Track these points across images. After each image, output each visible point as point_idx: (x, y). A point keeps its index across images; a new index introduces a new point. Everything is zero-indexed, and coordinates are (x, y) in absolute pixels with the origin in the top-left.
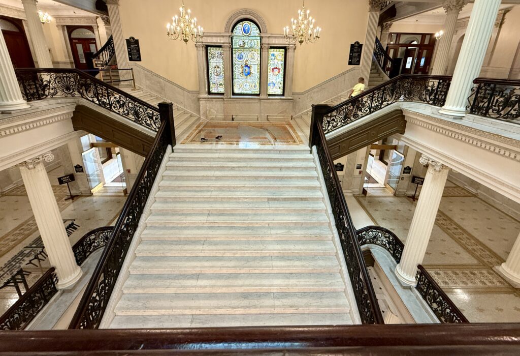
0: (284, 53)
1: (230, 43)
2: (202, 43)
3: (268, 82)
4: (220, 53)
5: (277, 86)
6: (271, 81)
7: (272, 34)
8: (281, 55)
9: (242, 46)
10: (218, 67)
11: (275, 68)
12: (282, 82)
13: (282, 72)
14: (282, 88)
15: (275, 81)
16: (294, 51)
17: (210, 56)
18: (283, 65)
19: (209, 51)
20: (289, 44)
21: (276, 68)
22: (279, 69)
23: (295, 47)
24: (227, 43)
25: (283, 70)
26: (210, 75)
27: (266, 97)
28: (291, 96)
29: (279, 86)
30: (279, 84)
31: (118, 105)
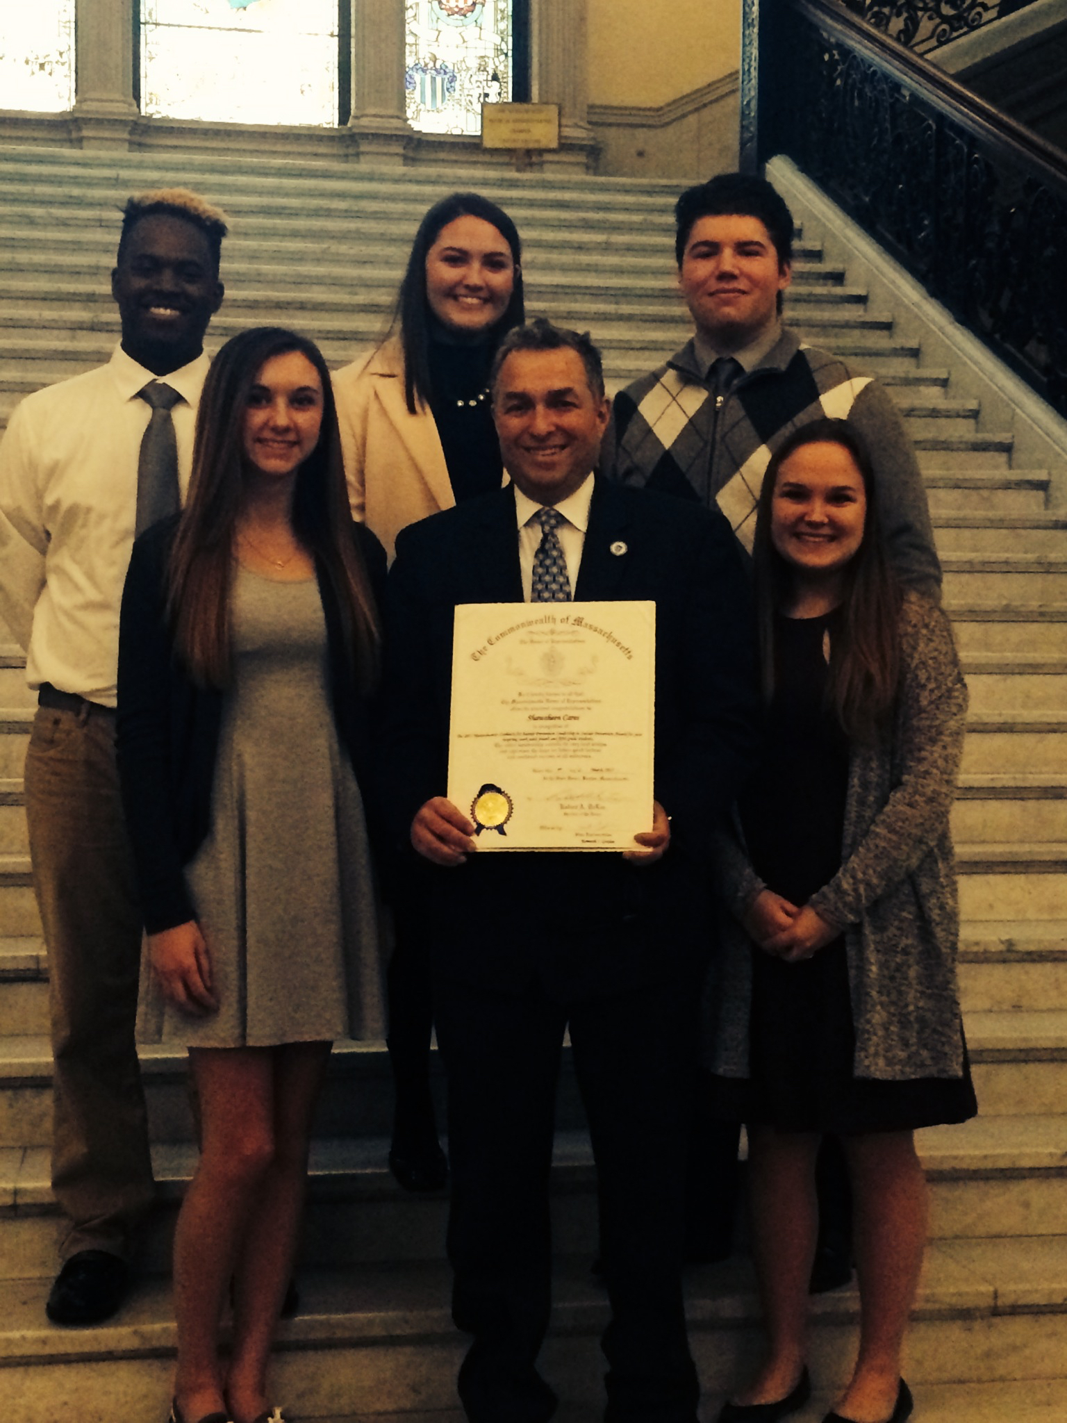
3: (409, 64)
5: (470, 86)
6: (424, 55)
27: (396, 123)
28: (581, 127)
29: (486, 95)
30: (483, 76)
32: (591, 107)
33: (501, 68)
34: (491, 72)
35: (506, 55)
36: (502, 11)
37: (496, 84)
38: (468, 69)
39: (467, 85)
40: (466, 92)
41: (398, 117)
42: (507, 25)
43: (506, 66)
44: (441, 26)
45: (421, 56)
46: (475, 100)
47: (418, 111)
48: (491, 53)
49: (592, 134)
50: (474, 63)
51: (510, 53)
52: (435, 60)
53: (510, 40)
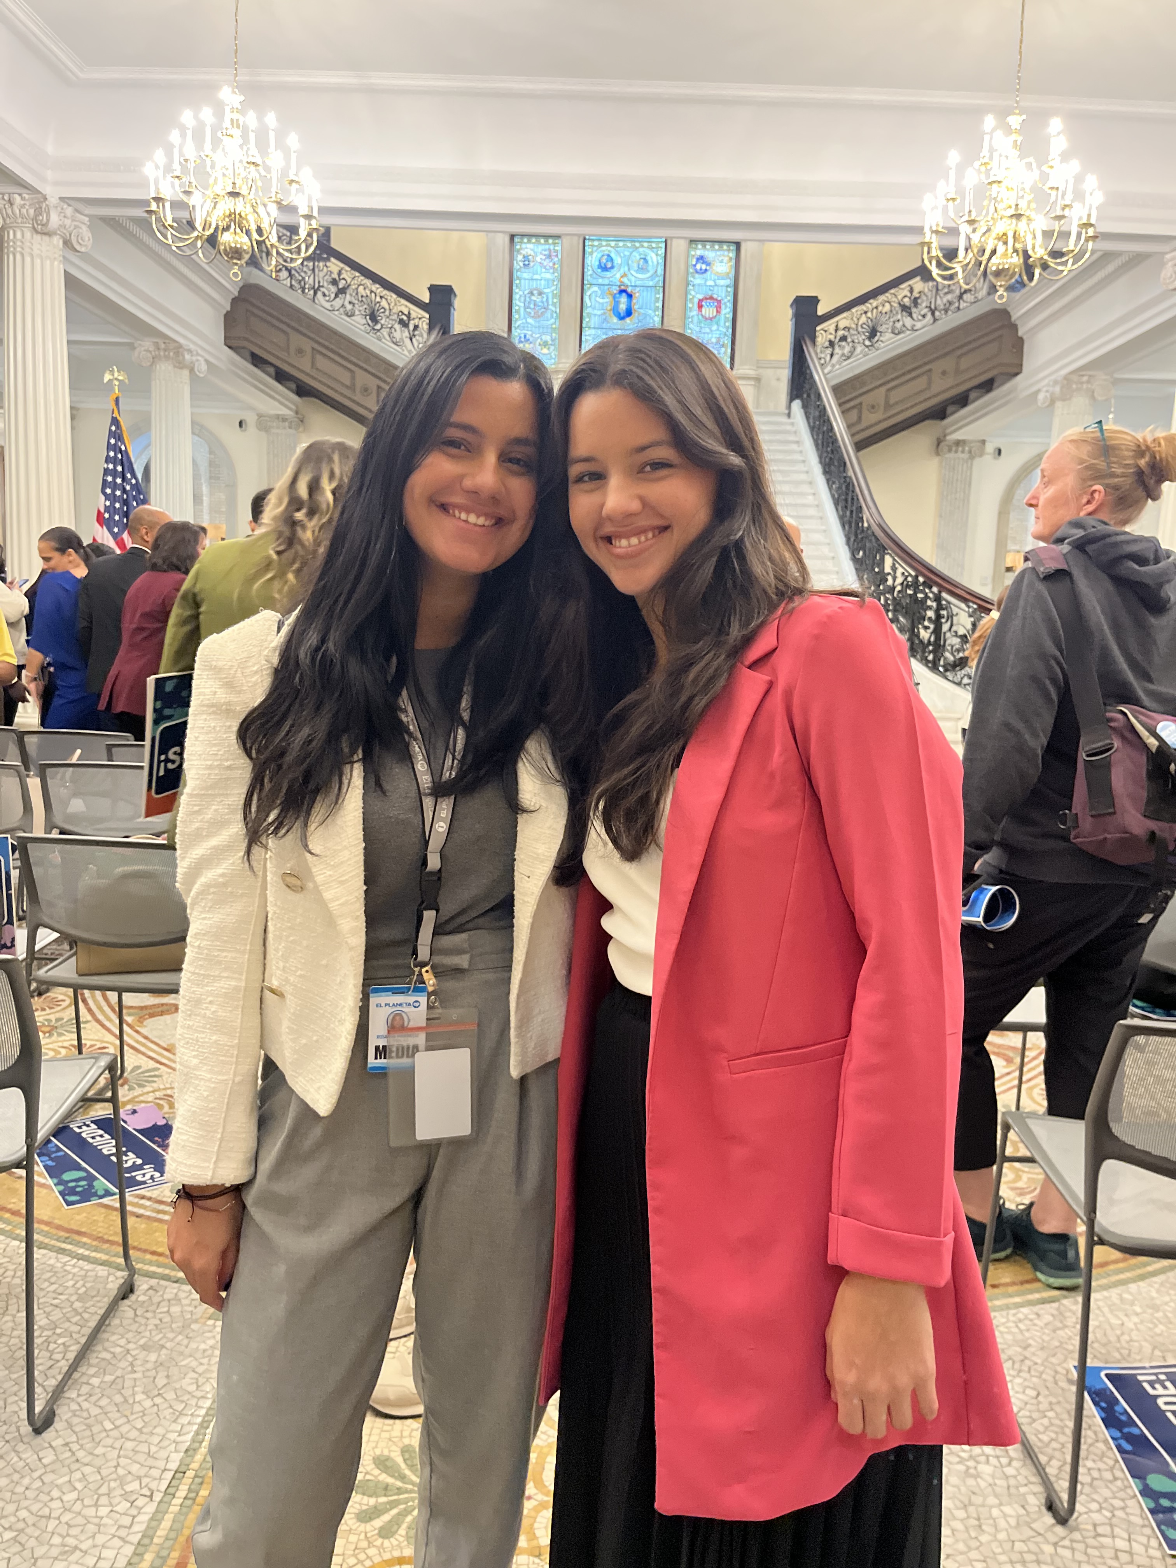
0: (732, 255)
4: (548, 254)
8: (726, 259)
11: (706, 299)
12: (727, 342)
13: (727, 310)
17: (519, 258)
18: (731, 290)
19: (518, 248)
21: (711, 298)
25: (730, 305)
26: (514, 315)
28: (753, 370)
31: (334, 289)
36: (727, 318)
49: (757, 372)
50: (714, 340)
53: (730, 330)
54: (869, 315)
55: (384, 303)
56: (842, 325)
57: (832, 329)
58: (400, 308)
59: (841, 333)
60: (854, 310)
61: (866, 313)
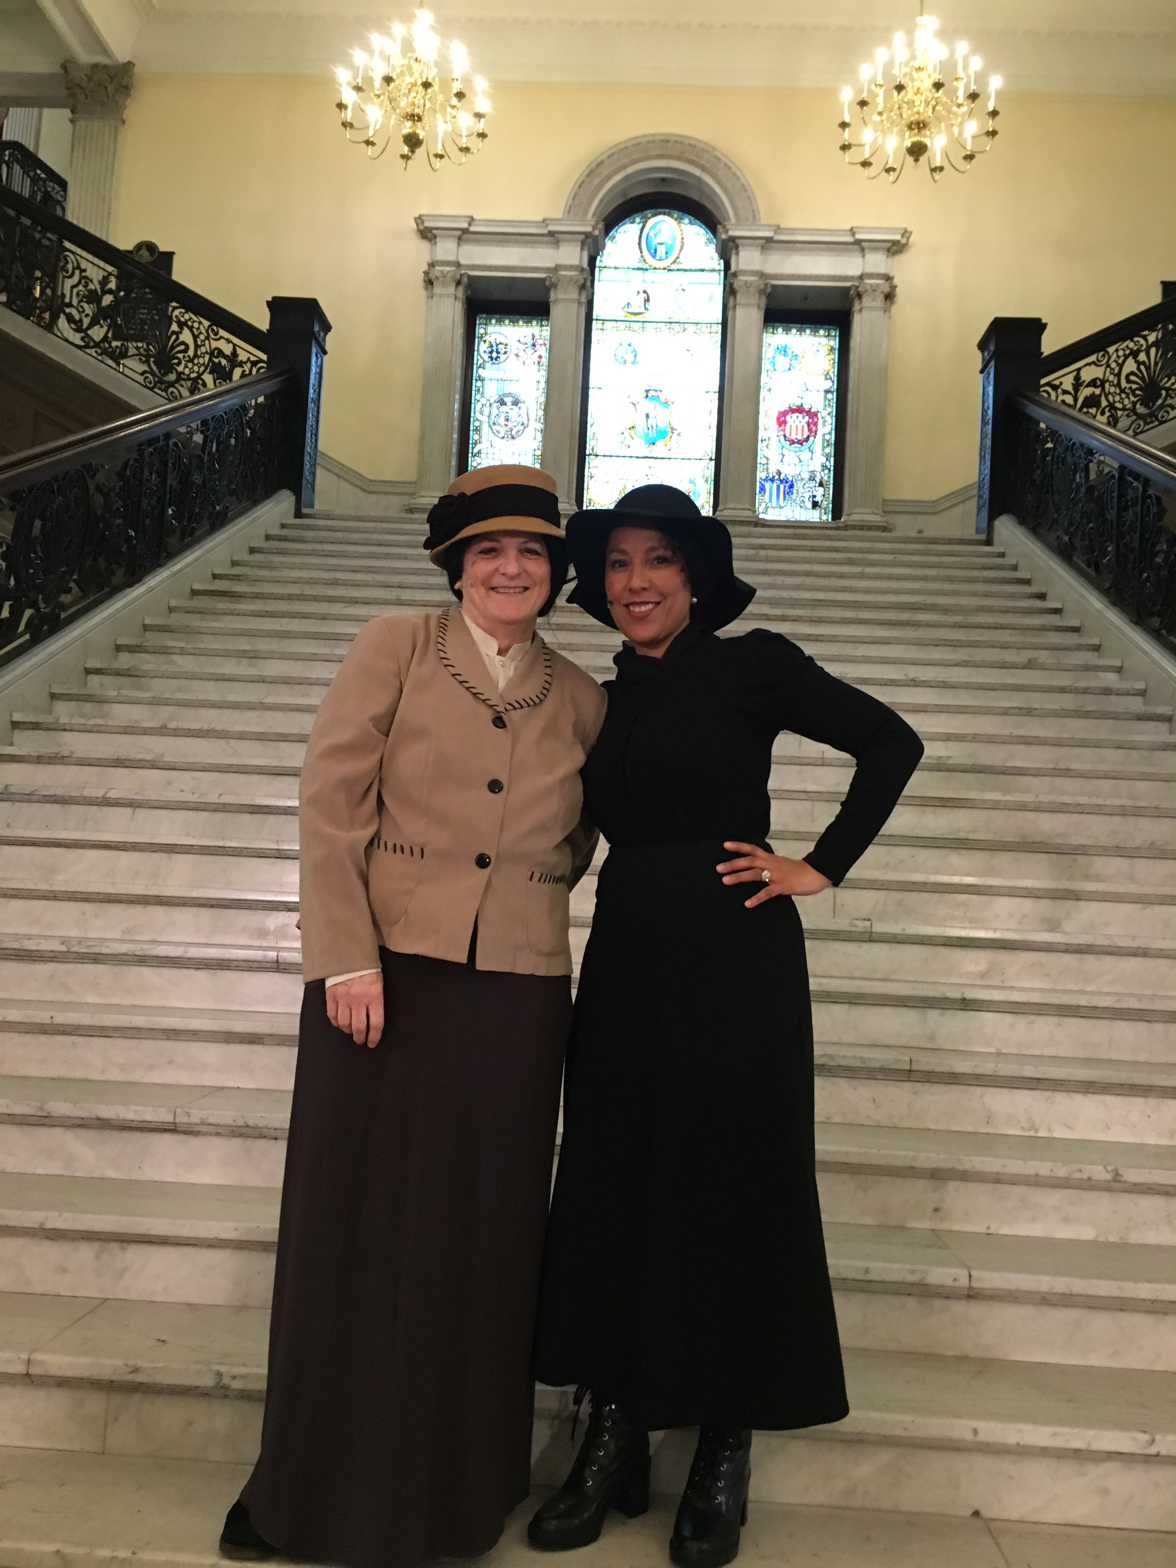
0: (835, 343)
1: (582, 270)
2: (458, 265)
3: (761, 475)
4: (530, 342)
5: (803, 491)
6: (772, 471)
7: (778, 229)
8: (825, 350)
9: (636, 308)
10: (516, 403)
11: (792, 411)
12: (828, 477)
13: (826, 427)
14: (828, 504)
15: (789, 472)
16: (886, 310)
17: (482, 348)
18: (833, 397)
19: (480, 330)
20: (861, 277)
21: (799, 410)
22: (812, 415)
23: (893, 288)
24: (571, 268)
25: (831, 421)
26: (473, 436)
27: (749, 513)
28: (877, 514)
29: (814, 496)
30: (812, 484)
31: (89, 309)
32: (884, 500)
33: (826, 478)
34: (818, 481)
35: (829, 470)
36: (828, 441)
37: (821, 489)
38: (802, 479)
39: (801, 490)
40: (800, 495)
41: (749, 510)
42: (830, 450)
43: (829, 477)
44: (785, 452)
45: (770, 471)
46: (806, 500)
47: (767, 508)
48: (819, 468)
49: (885, 519)
50: (806, 476)
51: (832, 469)
52: (779, 473)
53: (832, 459)
54: (1142, 357)
55: (186, 336)
56: (1088, 374)
57: (1068, 383)
58: (214, 344)
59: (1085, 392)
60: (1111, 350)
61: (1135, 354)
